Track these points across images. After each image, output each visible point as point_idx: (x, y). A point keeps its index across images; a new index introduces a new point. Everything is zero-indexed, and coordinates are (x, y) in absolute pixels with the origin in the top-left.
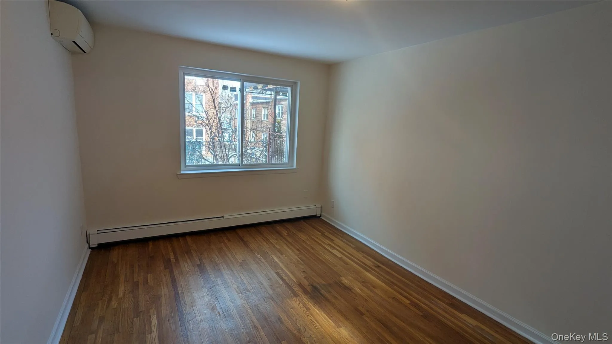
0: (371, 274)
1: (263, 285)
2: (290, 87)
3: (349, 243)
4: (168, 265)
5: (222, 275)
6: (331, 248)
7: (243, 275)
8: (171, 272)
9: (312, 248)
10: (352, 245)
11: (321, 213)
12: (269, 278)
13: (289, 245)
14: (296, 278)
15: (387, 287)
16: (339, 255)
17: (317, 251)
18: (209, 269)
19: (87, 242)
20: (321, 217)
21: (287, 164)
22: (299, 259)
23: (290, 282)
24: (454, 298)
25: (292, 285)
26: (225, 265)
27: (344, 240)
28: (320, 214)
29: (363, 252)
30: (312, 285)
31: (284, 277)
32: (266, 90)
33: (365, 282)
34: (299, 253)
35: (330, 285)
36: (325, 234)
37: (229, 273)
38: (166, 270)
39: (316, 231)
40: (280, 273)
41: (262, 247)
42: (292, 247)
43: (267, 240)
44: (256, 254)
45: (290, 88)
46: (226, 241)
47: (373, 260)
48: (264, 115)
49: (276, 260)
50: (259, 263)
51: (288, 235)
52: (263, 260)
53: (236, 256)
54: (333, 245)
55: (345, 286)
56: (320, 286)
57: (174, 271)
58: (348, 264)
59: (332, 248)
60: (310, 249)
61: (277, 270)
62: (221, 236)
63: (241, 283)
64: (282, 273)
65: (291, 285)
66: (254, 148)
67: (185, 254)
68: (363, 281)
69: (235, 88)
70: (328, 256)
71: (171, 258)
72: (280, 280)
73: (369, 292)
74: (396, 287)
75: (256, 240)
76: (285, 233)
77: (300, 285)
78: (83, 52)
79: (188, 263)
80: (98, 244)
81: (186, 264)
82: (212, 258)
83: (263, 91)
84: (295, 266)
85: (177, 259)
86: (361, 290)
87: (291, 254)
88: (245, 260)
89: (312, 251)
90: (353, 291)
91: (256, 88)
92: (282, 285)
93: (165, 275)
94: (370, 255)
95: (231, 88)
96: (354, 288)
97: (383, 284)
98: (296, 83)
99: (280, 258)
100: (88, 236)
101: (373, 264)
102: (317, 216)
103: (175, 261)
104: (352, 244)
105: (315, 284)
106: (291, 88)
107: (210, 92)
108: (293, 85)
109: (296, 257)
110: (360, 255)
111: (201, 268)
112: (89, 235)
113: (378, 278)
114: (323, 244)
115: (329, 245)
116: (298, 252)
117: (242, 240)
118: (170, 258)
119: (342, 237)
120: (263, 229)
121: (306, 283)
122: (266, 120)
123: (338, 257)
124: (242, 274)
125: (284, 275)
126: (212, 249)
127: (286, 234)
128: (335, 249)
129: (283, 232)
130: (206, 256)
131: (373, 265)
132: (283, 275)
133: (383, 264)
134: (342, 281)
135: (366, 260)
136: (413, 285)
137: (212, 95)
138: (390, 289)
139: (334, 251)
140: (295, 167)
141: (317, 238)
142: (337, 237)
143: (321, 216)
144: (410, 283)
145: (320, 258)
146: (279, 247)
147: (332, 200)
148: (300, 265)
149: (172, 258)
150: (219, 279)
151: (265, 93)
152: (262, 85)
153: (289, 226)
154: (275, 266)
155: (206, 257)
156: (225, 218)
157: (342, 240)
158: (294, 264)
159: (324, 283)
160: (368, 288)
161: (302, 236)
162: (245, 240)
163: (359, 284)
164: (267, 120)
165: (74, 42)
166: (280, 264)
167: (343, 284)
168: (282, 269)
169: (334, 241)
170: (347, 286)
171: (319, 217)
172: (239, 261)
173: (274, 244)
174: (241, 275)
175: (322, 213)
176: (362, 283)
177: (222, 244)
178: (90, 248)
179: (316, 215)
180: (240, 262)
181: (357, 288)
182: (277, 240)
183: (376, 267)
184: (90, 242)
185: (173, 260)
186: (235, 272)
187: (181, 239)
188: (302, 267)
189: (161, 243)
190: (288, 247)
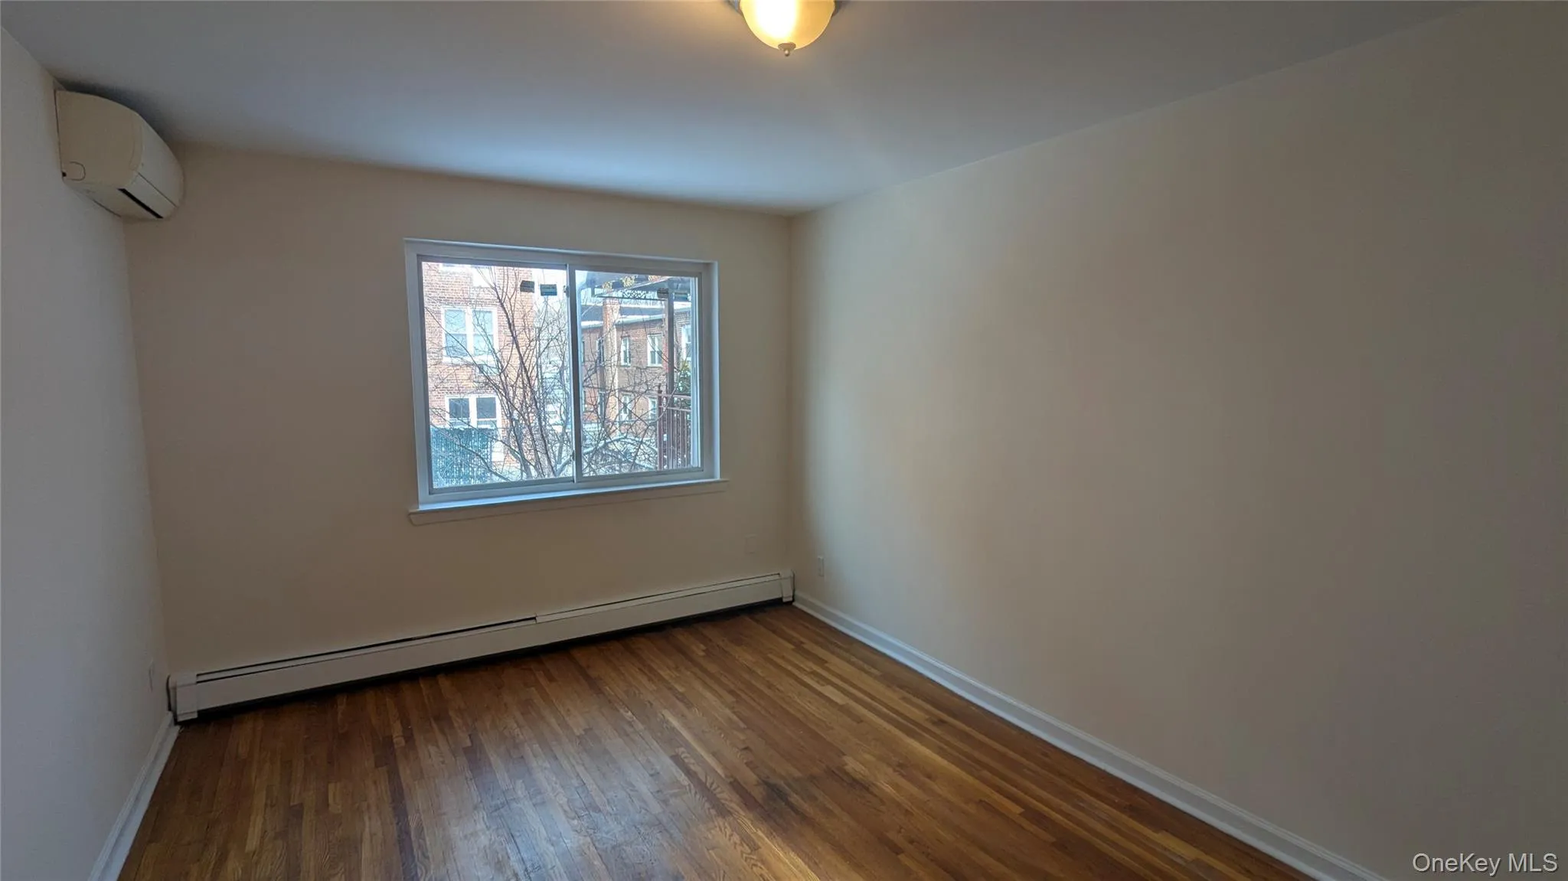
0: (921, 742)
1: (637, 791)
2: (695, 277)
3: (866, 666)
4: (387, 756)
5: (529, 771)
6: (818, 682)
7: (586, 769)
8: (393, 775)
9: (770, 686)
10: (873, 670)
11: (794, 591)
12: (652, 772)
13: (708, 680)
14: (725, 768)
15: (964, 775)
16: (838, 698)
17: (782, 692)
18: (494, 758)
19: (170, 709)
20: (794, 604)
21: (697, 470)
22: (735, 718)
23: (708, 778)
24: (1135, 790)
25: (714, 786)
26: (537, 745)
27: (854, 659)
28: (791, 594)
29: (901, 687)
30: (766, 783)
31: (692, 767)
32: (647, 289)
33: (906, 766)
34: (734, 700)
35: (813, 778)
36: (805, 646)
37: (548, 766)
38: (380, 769)
39: (781, 640)
40: (682, 756)
41: (637, 692)
42: (716, 687)
43: (651, 669)
44: (622, 711)
45: (693, 279)
46: (543, 681)
47: (928, 707)
48: (653, 353)
49: (674, 722)
50: (628, 735)
51: (708, 654)
52: (640, 726)
53: (567, 719)
54: (825, 674)
55: (854, 780)
56: (789, 785)
57: (401, 768)
58: (862, 721)
59: (821, 682)
60: (762, 688)
61: (677, 750)
62: (530, 670)
63: (580, 791)
64: (688, 755)
65: (711, 787)
66: (626, 437)
67: (430, 723)
68: (901, 761)
69: (554, 287)
70: (810, 702)
71: (394, 736)
72: (683, 775)
73: (914, 790)
74: (986, 773)
75: (623, 674)
76: (698, 650)
77: (736, 786)
78: (153, 217)
79: (438, 747)
80: (200, 712)
81: (432, 749)
82: (505, 728)
83: (639, 292)
84: (722, 736)
85: (409, 738)
86: (896, 786)
87: (715, 704)
88: (591, 729)
89: (767, 691)
90: (875, 791)
91: (618, 286)
92: (688, 787)
93: (375, 783)
94: (917, 693)
95: (542, 287)
96: (879, 784)
97: (954, 769)
98: (708, 266)
99: (683, 716)
100: (172, 694)
101: (927, 717)
102: (784, 600)
103: (403, 743)
104: (876, 668)
105: (773, 780)
106: (697, 279)
107: (500, 301)
108: (702, 272)
109: (728, 711)
110: (892, 696)
111: (474, 757)
112: (175, 688)
113: (941, 752)
114: (797, 672)
115: (814, 673)
116: (730, 699)
117: (587, 677)
118: (392, 736)
119: (847, 651)
120: (641, 643)
121: (750, 777)
122: (656, 365)
123: (836, 704)
124: (583, 765)
125: (692, 761)
126: (505, 705)
127: (702, 654)
128: (828, 684)
129: (694, 648)
130: (488, 724)
131: (927, 720)
132: (690, 761)
133: (955, 716)
134: (846, 767)
135: (908, 706)
136: (1032, 766)
137: (504, 309)
138: (970, 779)
139: (829, 691)
140: (718, 478)
141: (783, 658)
142: (833, 653)
143: (793, 600)
144: (1023, 760)
145: (792, 711)
146: (681, 689)
147: (819, 557)
148: (735, 732)
149: (397, 737)
150: (519, 783)
151: (643, 297)
152: (633, 277)
153: (710, 631)
154: (670, 739)
155: (488, 727)
156: (539, 620)
157: (849, 662)
158: (720, 731)
159: (797, 774)
160: (911, 779)
161: (744, 657)
162: (593, 673)
163: (890, 770)
164: (660, 365)
165: (124, 191)
166: (685, 734)
167: (847, 774)
168: (687, 745)
169: (826, 662)
170: (858, 777)
171: (790, 603)
172: (575, 731)
173: (670, 681)
174: (580, 769)
175: (796, 593)
176: (897, 769)
177: (533, 689)
178: (176, 723)
179: (781, 599)
180: (578, 734)
181: (886, 782)
182: (677, 668)
183: (934, 723)
184: (176, 708)
185: (399, 740)
186: (565, 763)
187: (423, 685)
188: (742, 737)
189: (370, 697)
190: (705, 684)
